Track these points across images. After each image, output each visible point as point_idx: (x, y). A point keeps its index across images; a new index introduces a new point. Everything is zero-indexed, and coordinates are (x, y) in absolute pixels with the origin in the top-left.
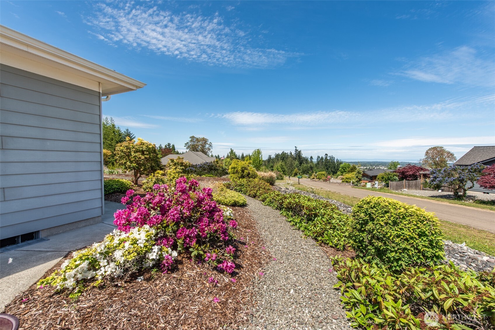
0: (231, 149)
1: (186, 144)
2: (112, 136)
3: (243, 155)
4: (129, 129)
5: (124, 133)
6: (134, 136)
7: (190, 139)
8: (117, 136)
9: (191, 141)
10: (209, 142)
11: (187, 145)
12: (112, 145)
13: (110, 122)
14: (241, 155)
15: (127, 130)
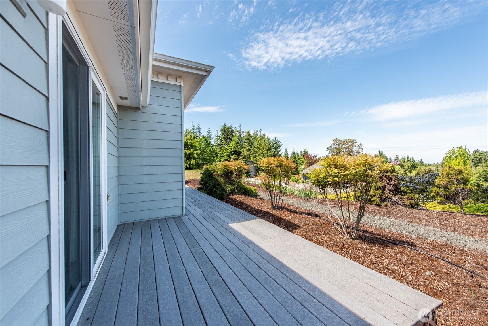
0: (379, 151)
1: (328, 148)
2: (263, 145)
3: (397, 158)
4: (277, 137)
5: (272, 141)
6: (281, 144)
7: (333, 142)
8: (267, 145)
9: (334, 144)
10: (358, 144)
11: (330, 149)
12: (263, 154)
13: (259, 133)
14: (393, 158)
15: (275, 138)
